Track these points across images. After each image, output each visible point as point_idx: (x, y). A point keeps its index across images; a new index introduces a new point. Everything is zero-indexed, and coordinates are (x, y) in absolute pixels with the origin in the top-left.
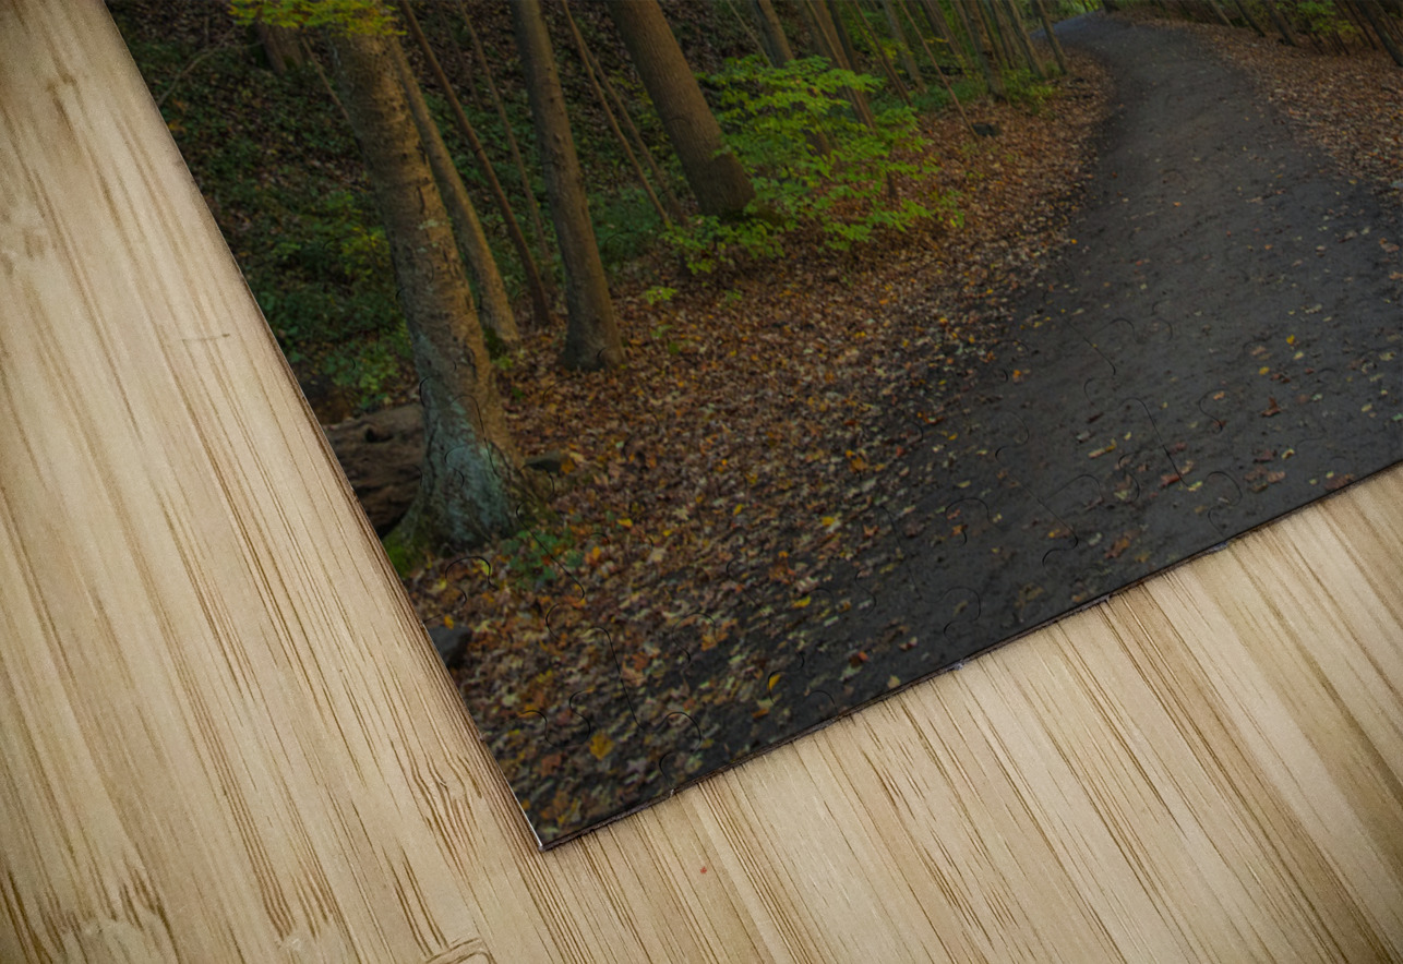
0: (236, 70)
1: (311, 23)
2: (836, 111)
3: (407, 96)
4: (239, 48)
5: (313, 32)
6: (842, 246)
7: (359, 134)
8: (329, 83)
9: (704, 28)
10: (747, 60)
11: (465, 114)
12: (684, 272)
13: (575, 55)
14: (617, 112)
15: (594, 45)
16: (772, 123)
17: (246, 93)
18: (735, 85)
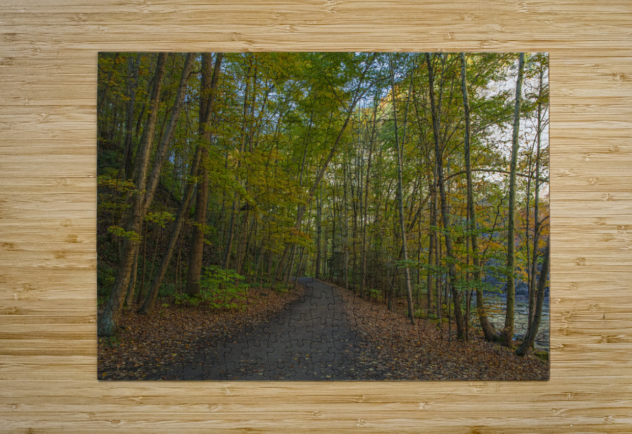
0: (102, 241)
1: (124, 236)
2: (230, 281)
3: (135, 254)
4: (106, 237)
5: (123, 238)
6: (212, 308)
7: (121, 259)
8: (120, 248)
9: (210, 257)
10: (216, 266)
11: (145, 261)
12: (174, 303)
13: (176, 255)
14: (179, 269)
15: (182, 254)
16: (213, 280)
17: (102, 246)
18: (209, 270)
